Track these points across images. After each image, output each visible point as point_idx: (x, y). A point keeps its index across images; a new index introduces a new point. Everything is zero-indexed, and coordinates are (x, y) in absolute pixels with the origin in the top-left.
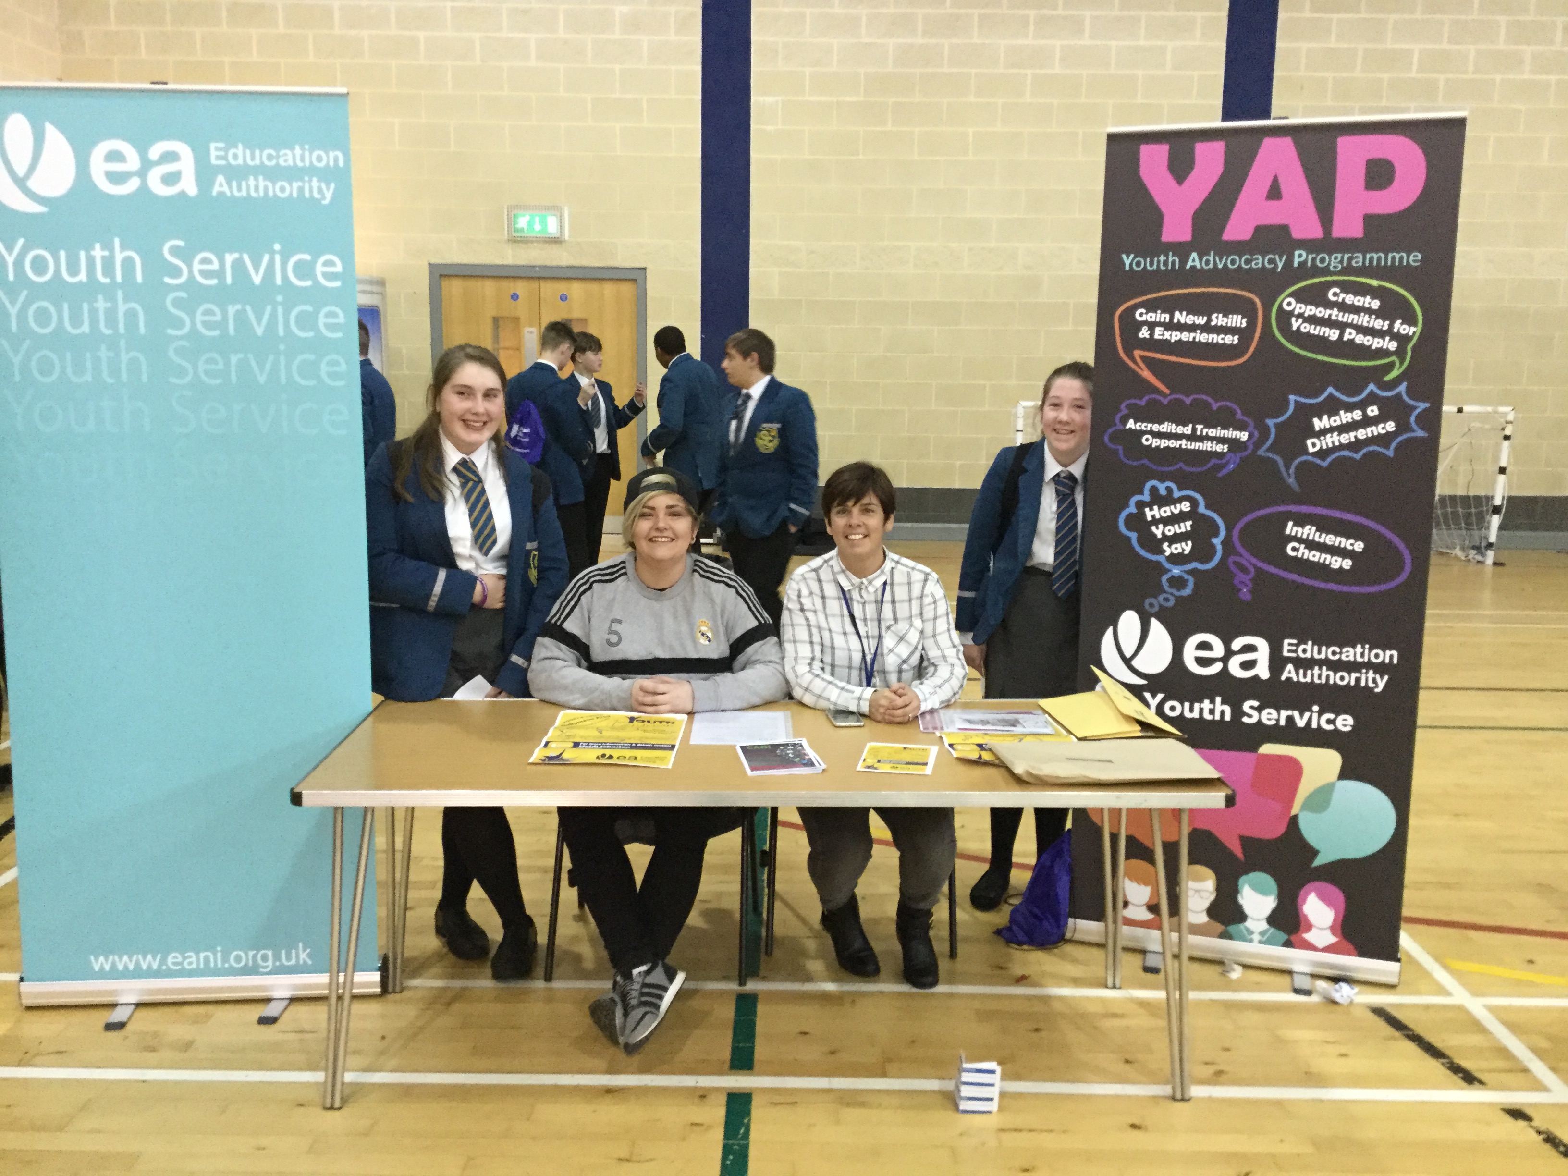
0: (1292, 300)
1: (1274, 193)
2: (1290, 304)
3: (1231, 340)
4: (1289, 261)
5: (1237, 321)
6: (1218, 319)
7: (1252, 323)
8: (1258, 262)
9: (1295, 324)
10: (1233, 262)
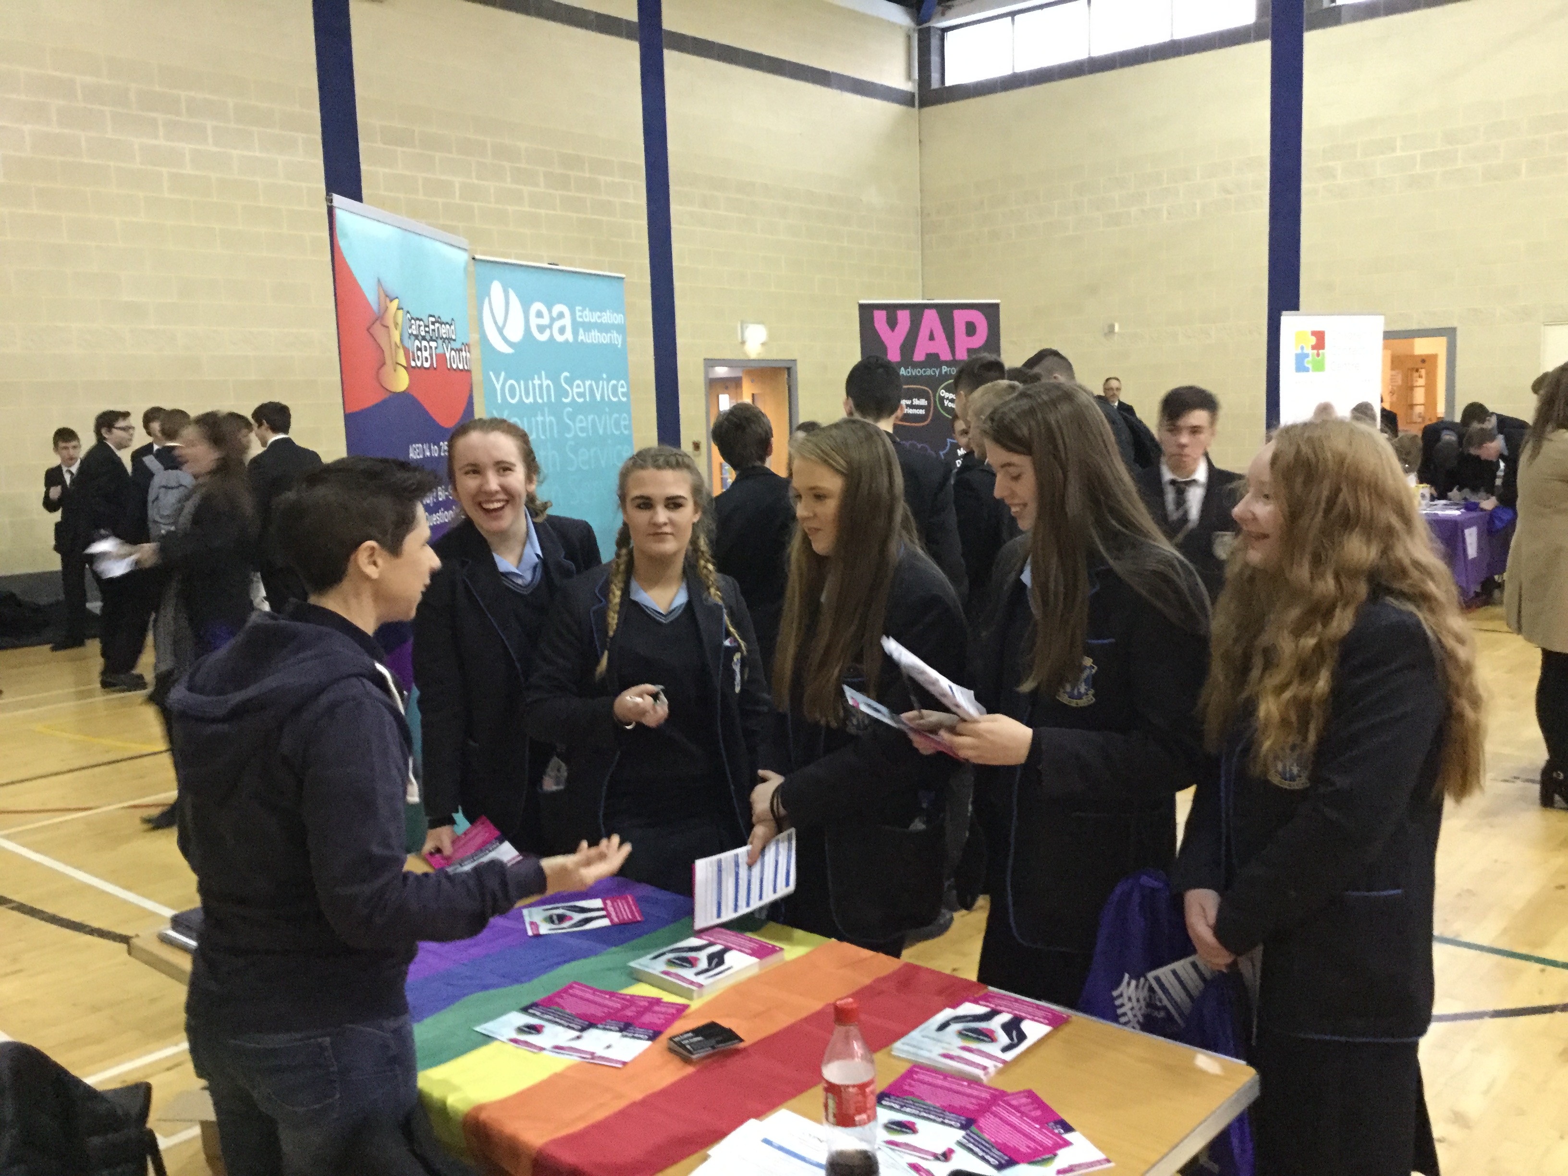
0: (943, 391)
1: (932, 338)
2: (943, 393)
3: (922, 412)
4: (941, 370)
5: (923, 402)
6: (916, 402)
7: (929, 403)
8: (929, 372)
9: (946, 402)
10: (919, 372)
